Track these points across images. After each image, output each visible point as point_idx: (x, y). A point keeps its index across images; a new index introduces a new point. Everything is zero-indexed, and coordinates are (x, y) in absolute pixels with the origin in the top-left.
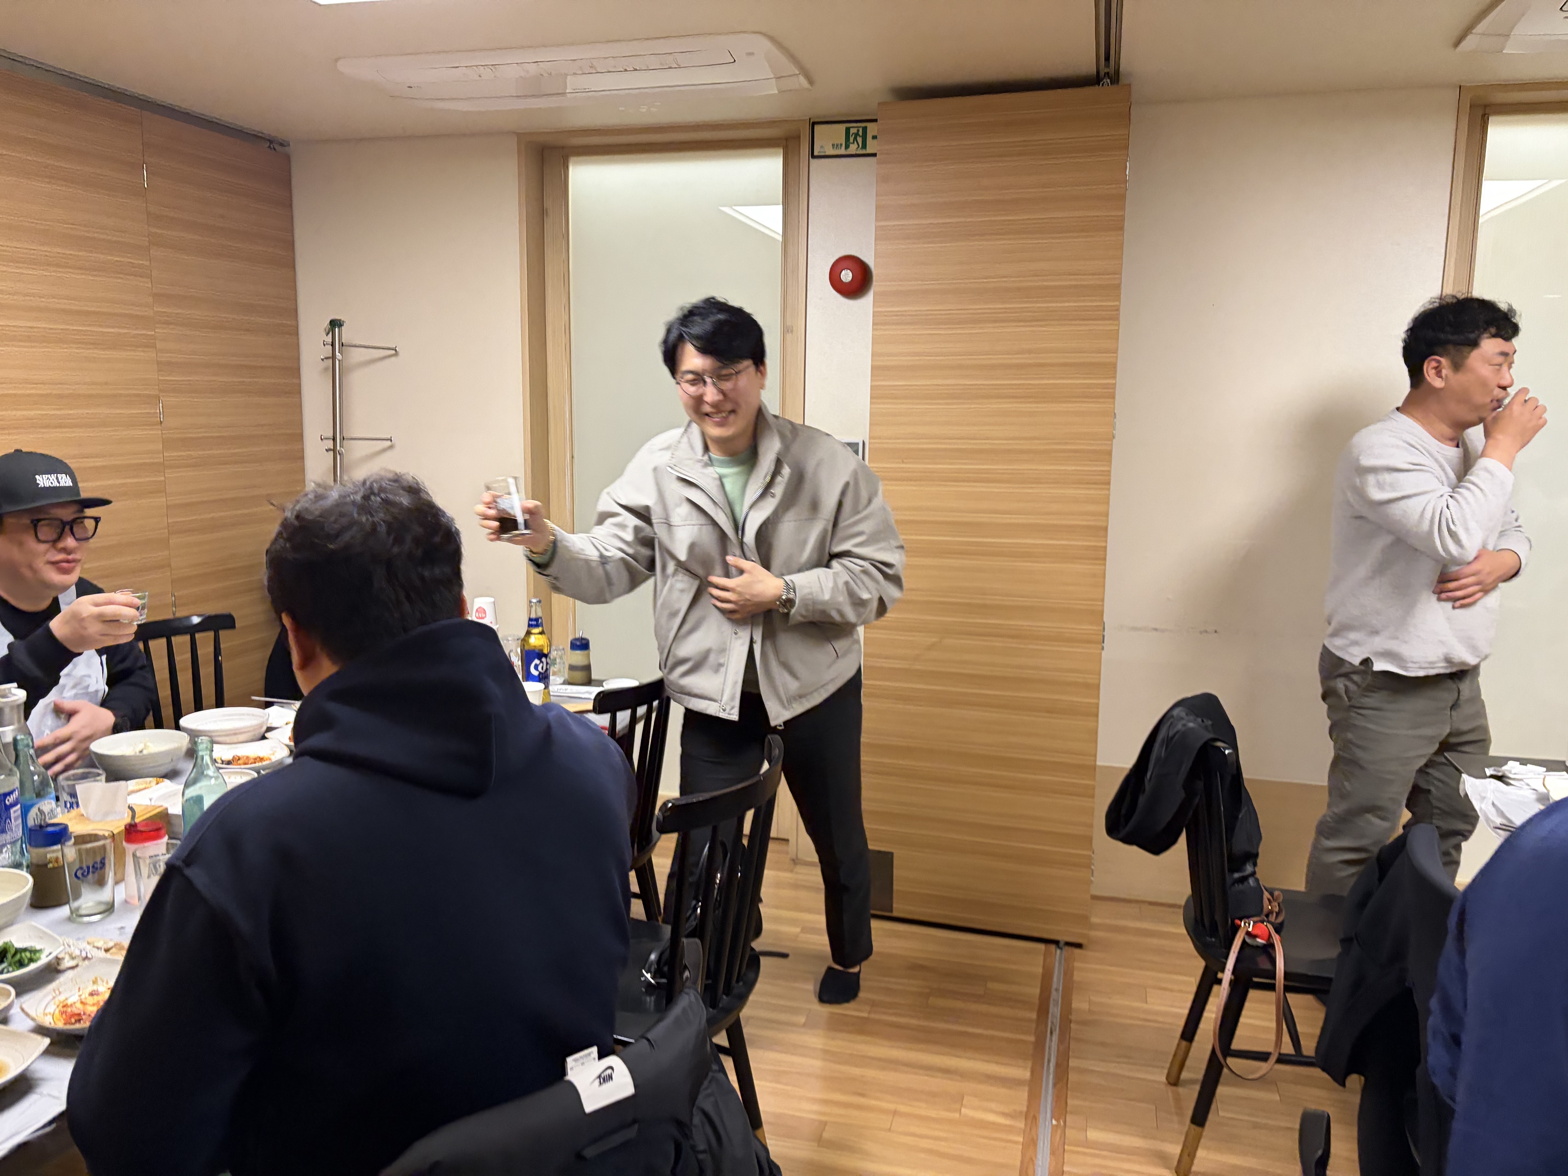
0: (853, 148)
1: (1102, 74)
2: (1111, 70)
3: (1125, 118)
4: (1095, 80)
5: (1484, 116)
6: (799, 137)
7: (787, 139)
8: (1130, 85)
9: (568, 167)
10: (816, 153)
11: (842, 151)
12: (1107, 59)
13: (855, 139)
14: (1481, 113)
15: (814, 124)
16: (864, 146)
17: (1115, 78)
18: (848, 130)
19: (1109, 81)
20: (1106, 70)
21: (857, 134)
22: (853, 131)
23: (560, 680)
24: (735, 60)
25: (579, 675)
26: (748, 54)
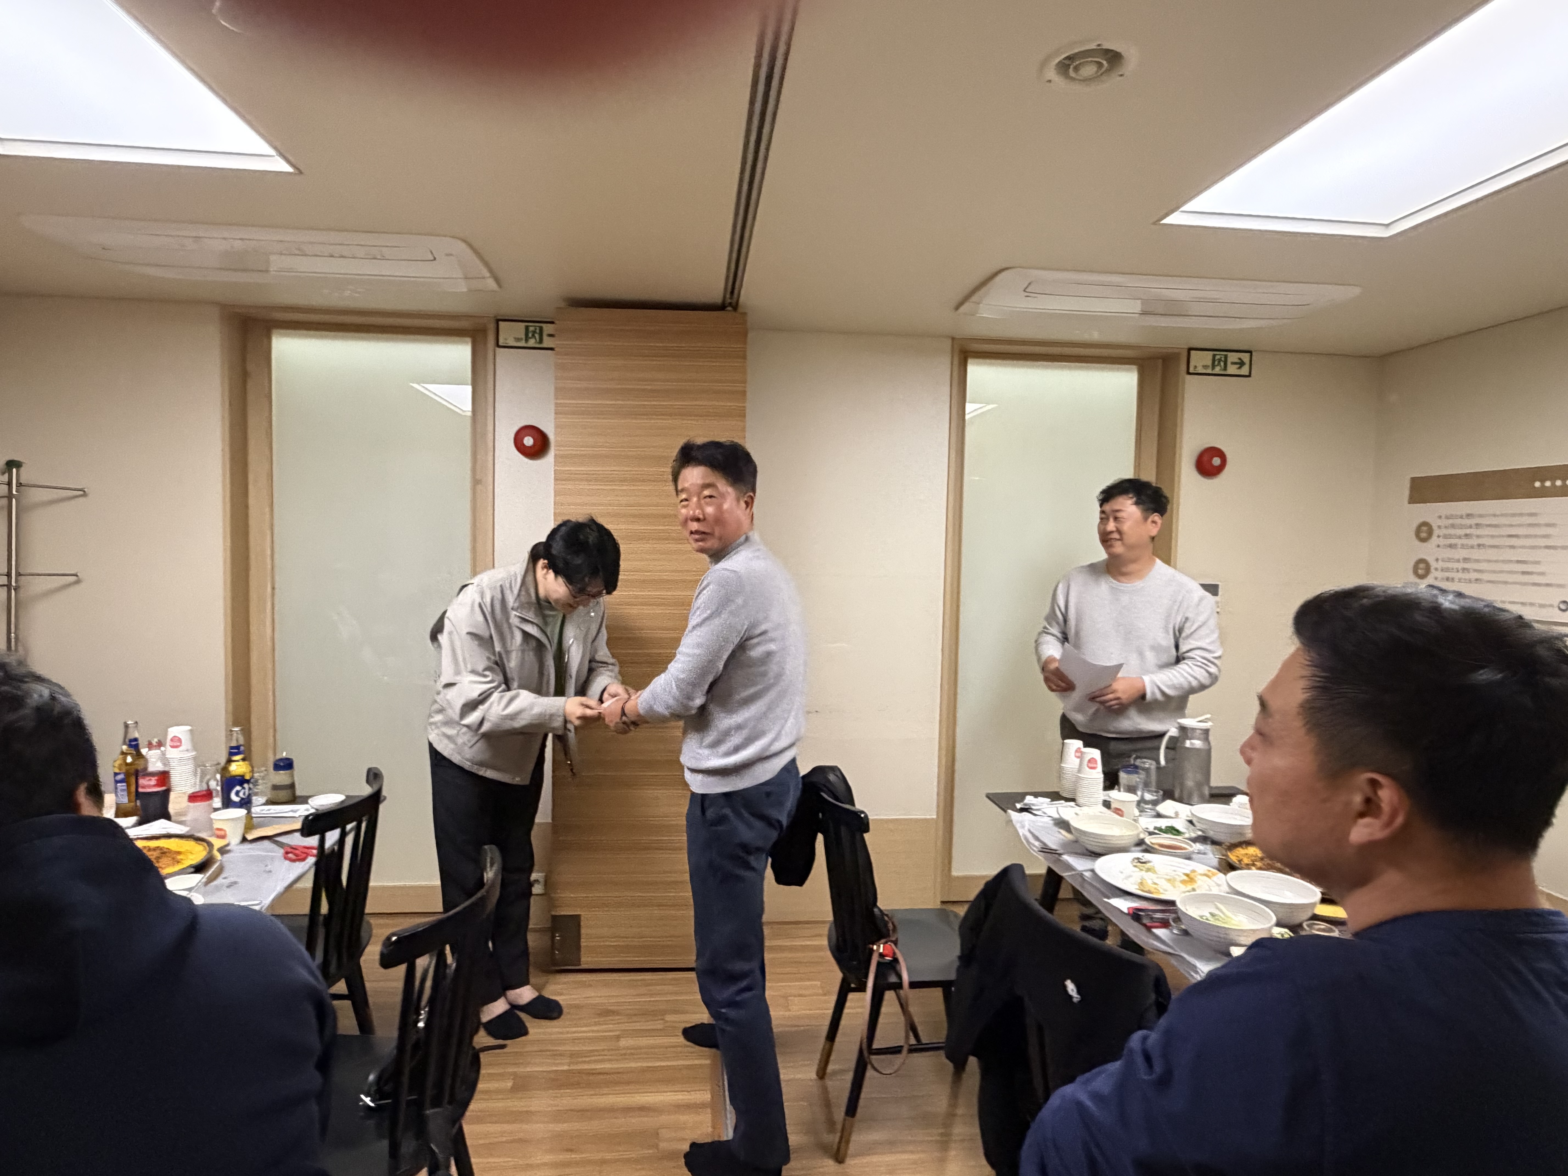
0: (532, 343)
1: (727, 303)
2: (735, 300)
3: (743, 337)
4: (722, 307)
5: (966, 358)
6: (486, 331)
7: (474, 331)
8: (747, 313)
9: (271, 338)
10: (501, 343)
11: (522, 344)
12: (732, 292)
13: (533, 336)
14: (964, 356)
15: (498, 321)
16: (541, 341)
17: (735, 307)
18: (527, 328)
19: (732, 309)
20: (730, 301)
21: (534, 332)
22: (531, 329)
23: (263, 800)
24: (435, 259)
25: (283, 794)
26: (447, 255)
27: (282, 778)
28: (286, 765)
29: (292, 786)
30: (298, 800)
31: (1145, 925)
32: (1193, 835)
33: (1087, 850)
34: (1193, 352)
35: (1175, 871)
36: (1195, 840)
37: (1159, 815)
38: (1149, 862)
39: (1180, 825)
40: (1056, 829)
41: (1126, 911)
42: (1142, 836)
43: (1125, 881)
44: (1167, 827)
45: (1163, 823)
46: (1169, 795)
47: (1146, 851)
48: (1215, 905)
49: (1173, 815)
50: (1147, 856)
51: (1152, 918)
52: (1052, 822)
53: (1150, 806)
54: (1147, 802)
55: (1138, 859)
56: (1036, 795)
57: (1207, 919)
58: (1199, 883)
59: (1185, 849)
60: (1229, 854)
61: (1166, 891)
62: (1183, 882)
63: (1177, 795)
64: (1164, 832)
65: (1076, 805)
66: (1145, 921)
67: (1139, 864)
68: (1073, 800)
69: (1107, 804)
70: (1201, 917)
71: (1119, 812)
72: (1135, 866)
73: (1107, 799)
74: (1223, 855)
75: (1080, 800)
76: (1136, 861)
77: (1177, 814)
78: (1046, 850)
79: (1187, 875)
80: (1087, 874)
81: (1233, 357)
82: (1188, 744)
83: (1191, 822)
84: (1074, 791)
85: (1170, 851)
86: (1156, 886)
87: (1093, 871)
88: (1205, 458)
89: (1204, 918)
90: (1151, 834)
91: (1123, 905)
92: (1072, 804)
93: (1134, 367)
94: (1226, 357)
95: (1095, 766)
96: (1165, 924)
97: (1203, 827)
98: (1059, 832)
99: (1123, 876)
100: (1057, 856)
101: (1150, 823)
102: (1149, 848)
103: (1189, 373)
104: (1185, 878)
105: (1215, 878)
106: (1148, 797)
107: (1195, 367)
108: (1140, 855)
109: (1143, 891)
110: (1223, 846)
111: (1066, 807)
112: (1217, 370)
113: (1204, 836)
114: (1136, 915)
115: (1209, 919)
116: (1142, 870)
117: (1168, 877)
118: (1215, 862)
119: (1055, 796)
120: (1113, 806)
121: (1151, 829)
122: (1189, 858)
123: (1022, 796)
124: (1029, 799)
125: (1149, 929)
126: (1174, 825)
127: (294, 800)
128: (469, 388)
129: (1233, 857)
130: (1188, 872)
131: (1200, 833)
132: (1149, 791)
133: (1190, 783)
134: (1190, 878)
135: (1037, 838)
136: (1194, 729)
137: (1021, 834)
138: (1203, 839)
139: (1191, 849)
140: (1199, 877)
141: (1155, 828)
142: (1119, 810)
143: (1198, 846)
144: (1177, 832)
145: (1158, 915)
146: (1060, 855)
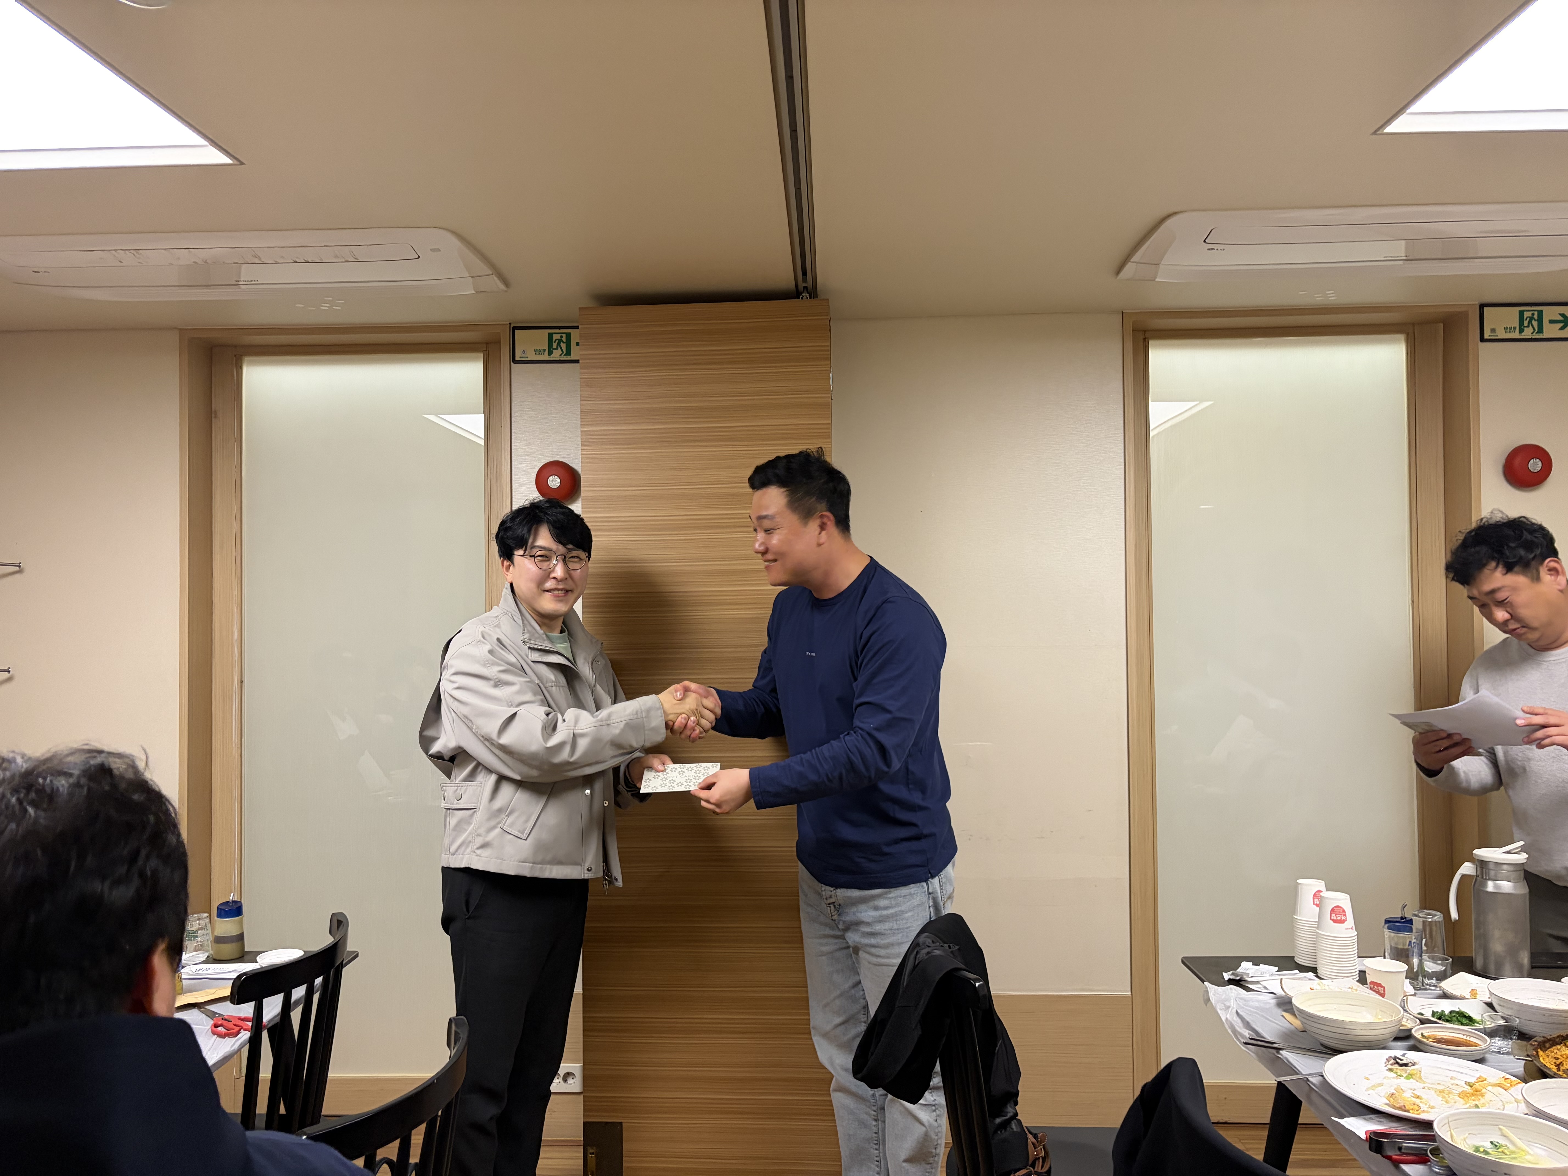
0: (557, 355)
1: (801, 288)
2: (809, 284)
3: (825, 330)
4: (794, 294)
5: (1144, 339)
6: (500, 342)
7: (487, 343)
8: (828, 299)
9: (241, 368)
10: (517, 358)
11: (546, 357)
12: (804, 273)
14: (1142, 337)
15: (514, 329)
16: (568, 353)
17: (813, 292)
18: (550, 336)
19: (807, 295)
20: (805, 285)
21: (560, 341)
22: (556, 337)
23: (203, 957)
24: (419, 257)
25: (228, 949)
26: (433, 250)
27: (227, 927)
28: (233, 910)
29: (240, 938)
30: (246, 958)
31: (1389, 1158)
32: (1489, 1025)
33: (1322, 1045)
34: (1486, 309)
35: (1452, 1078)
36: (1492, 1033)
37: (1445, 996)
38: (1414, 1064)
39: (1474, 1009)
40: (1279, 1012)
41: (1363, 1136)
42: (1408, 1024)
43: (1371, 1092)
44: (1451, 1012)
45: (1446, 1006)
46: (1465, 964)
47: (1414, 1048)
48: (1500, 1129)
49: (1468, 996)
50: (1412, 1056)
51: (1400, 1149)
52: (1274, 1001)
53: (1434, 981)
54: (1430, 976)
55: (1395, 1058)
56: (1257, 961)
57: (1486, 1153)
58: (1488, 1096)
59: (1476, 1045)
60: (1541, 1053)
61: (1432, 1107)
62: (1463, 1095)
63: (1479, 964)
64: (1447, 1021)
65: (1317, 977)
66: (1389, 1153)
67: (1396, 1066)
68: (1314, 970)
69: (1362, 977)
70: (1477, 1149)
71: (1378, 989)
72: (1390, 1070)
73: (1363, 968)
74: (1528, 1056)
75: (1320, 972)
76: (1392, 1061)
77: (1474, 993)
78: (1258, 1043)
79: (1470, 1085)
80: (1314, 1080)
81: (1551, 313)
82: (1490, 886)
83: (1490, 1005)
84: (1315, 957)
85: (1448, 1047)
86: (1418, 1101)
87: (1322, 1076)
88: (1517, 462)
89: (1482, 1149)
90: (1423, 1022)
91: (1360, 1127)
92: (1311, 975)
93: (1402, 337)
94: (1540, 313)
95: (1344, 918)
96: (1421, 1158)
97: (1508, 1012)
98: (1283, 1016)
99: (1367, 1084)
100: (1274, 1051)
101: (1427, 1005)
102: (1418, 1045)
103: (1482, 339)
104: (1468, 1089)
105: (1512, 1090)
106: (1431, 967)
107: (1493, 330)
108: (1398, 1053)
109: (1394, 1107)
110: (1531, 1042)
111: (1299, 979)
112: (1528, 333)
113: (1506, 1026)
114: (1376, 1142)
115: (1490, 1151)
116: (1401, 1076)
117: (1441, 1088)
118: (1519, 1066)
119: (1286, 963)
120: (1369, 979)
121: (1428, 1015)
122: (1481, 1061)
123: (1234, 962)
124: (1246, 967)
125: (1396, 1163)
126: (1463, 1010)
127: (242, 957)
128: (481, 417)
129: (1546, 1060)
130: (1472, 1080)
131: (1502, 1022)
132: (1433, 959)
133: (1497, 947)
134: (1474, 1090)
135: (1247, 1025)
136: (1498, 864)
137: (1224, 1019)
138: (1507, 1031)
139: (1483, 1046)
140: (1489, 1088)
141: (1434, 1014)
142: (1379, 985)
143: (1498, 1042)
144: (1470, 1020)
145: (1408, 1144)
146: (1278, 1049)
